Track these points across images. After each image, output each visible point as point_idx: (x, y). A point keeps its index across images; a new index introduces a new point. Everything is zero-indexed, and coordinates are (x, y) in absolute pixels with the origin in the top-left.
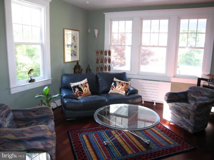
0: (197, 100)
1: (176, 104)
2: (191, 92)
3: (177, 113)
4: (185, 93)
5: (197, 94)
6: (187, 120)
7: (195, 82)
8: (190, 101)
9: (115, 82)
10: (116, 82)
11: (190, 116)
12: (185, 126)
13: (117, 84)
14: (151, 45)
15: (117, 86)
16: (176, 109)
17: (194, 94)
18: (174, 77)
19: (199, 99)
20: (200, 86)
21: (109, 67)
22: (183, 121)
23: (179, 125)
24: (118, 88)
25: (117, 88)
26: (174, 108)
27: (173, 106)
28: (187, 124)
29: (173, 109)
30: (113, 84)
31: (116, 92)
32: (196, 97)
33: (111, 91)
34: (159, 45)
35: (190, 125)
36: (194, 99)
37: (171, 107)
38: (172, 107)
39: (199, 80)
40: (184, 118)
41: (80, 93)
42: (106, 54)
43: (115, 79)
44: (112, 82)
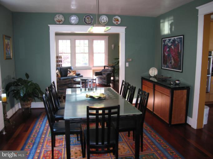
2: (103, 71)
4: (101, 72)
5: (105, 72)
6: (104, 80)
7: (103, 68)
8: (103, 75)
12: (104, 83)
13: (71, 71)
14: (81, 52)
15: (71, 73)
18: (93, 67)
20: (105, 69)
21: (61, 65)
22: (103, 81)
28: (105, 82)
30: (68, 72)
31: (71, 75)
33: (68, 75)
34: (85, 52)
36: (105, 74)
39: (105, 67)
40: (103, 80)
42: (59, 58)
43: (69, 70)
44: (67, 71)
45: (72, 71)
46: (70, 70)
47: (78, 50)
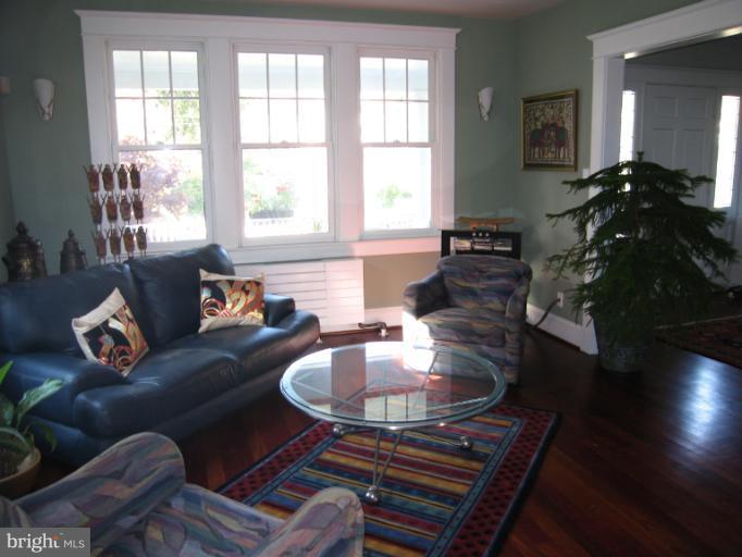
0: (479, 292)
1: (446, 316)
2: (452, 274)
3: (463, 338)
5: (474, 277)
8: (458, 301)
9: (211, 285)
10: (219, 285)
11: (507, 336)
13: (226, 290)
15: (227, 300)
16: (453, 329)
17: (463, 278)
19: (483, 290)
20: (449, 254)
21: (142, 234)
23: (471, 372)
24: (233, 307)
25: (229, 306)
26: (447, 327)
27: (440, 322)
29: (445, 330)
30: (205, 294)
31: (231, 321)
32: (474, 286)
33: (207, 322)
35: (507, 363)
36: (471, 293)
37: (435, 328)
38: (439, 326)
39: (445, 236)
40: (485, 348)
41: (123, 353)
42: (123, 185)
43: (204, 275)
44: (197, 285)
45: (231, 283)
46: (214, 277)
47: (252, 123)
